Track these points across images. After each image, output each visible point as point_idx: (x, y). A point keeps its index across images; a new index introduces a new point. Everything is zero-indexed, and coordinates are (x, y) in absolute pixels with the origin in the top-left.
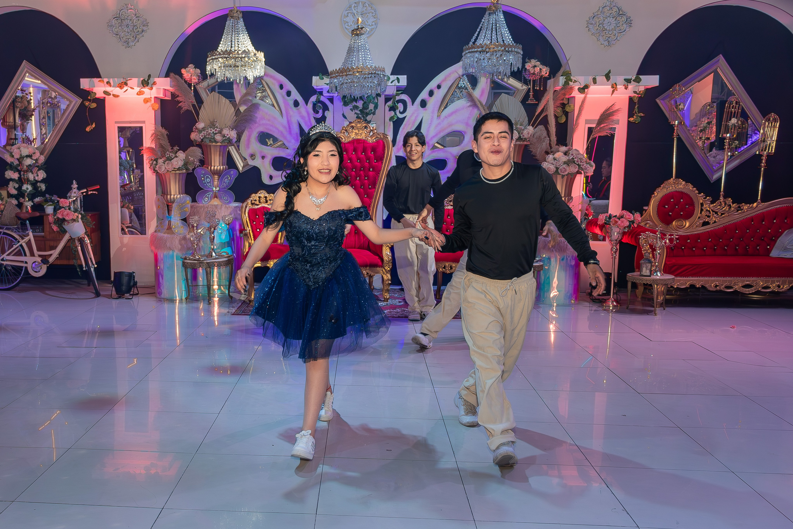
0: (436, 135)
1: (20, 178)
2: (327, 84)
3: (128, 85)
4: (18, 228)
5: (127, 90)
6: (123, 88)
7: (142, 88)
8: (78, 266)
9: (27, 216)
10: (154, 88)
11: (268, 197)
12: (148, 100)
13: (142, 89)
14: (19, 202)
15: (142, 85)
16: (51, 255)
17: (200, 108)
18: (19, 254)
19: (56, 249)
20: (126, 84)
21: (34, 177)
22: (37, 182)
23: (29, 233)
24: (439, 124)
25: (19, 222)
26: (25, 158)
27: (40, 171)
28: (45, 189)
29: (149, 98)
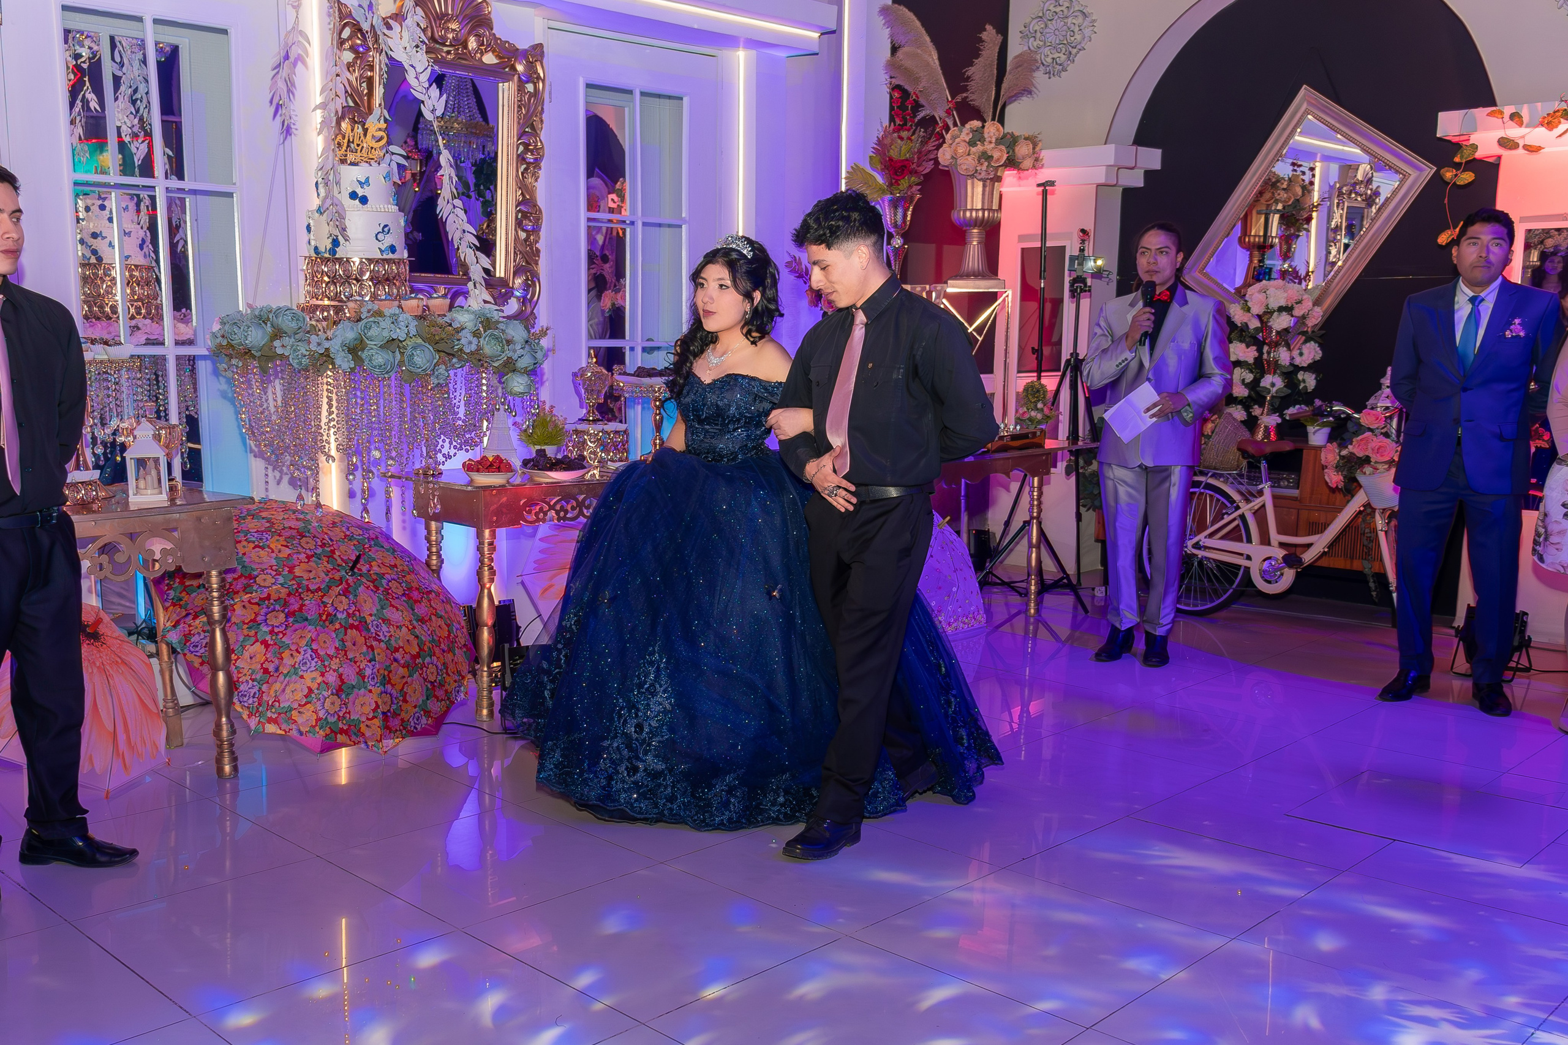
1: (1258, 360)
4: (1241, 475)
8: (1373, 576)
9: (1268, 450)
14: (1249, 414)
16: (1309, 546)
18: (1234, 535)
19: (1322, 532)
21: (1292, 358)
22: (1298, 369)
23: (1265, 490)
25: (1244, 463)
26: (1276, 313)
27: (1308, 345)
28: (1316, 386)
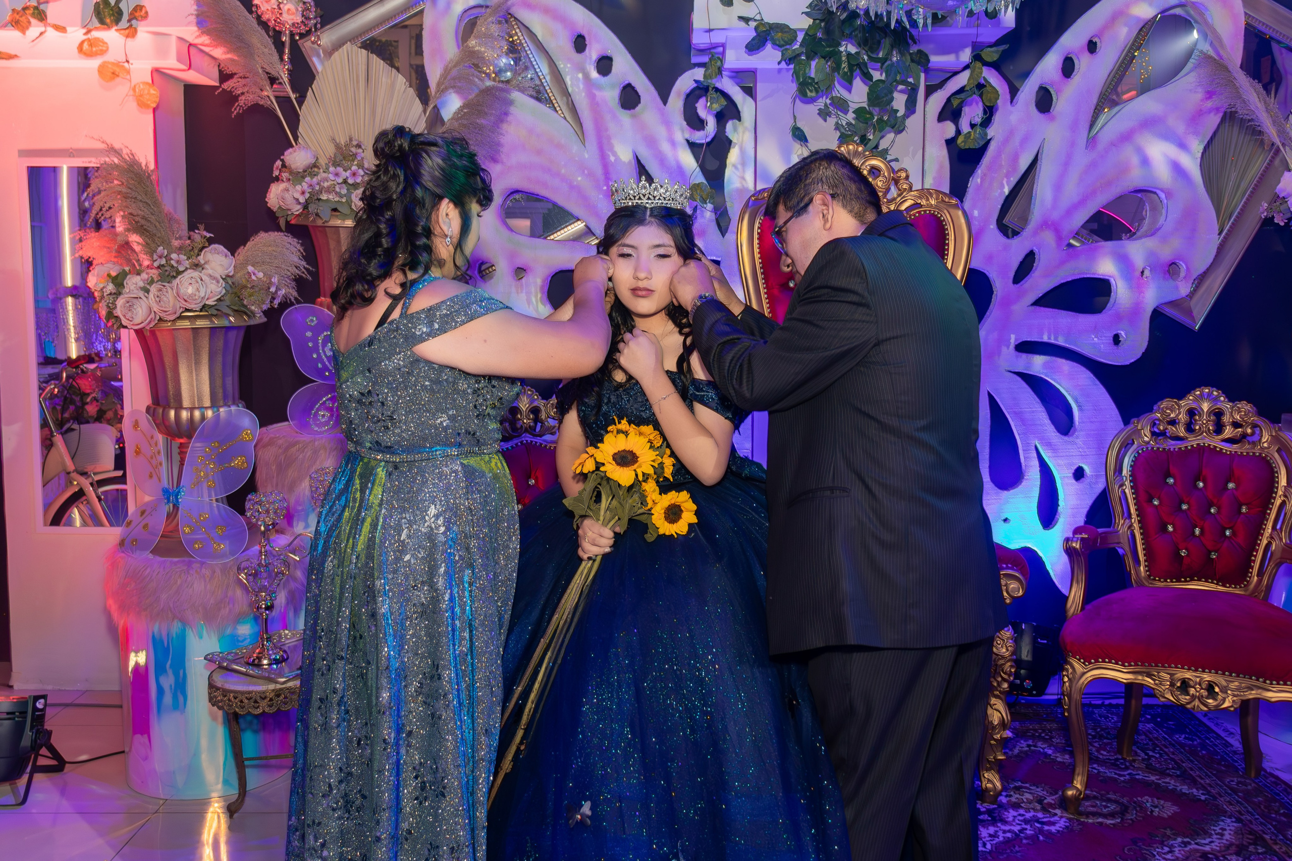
0: (1082, 202)
2: (746, 20)
3: (49, 20)
5: (41, 34)
6: (27, 28)
7: (96, 29)
10: (144, 32)
11: (543, 409)
12: (117, 70)
13: (96, 34)
15: (95, 20)
17: (301, 100)
20: (41, 16)
24: (1093, 165)
29: (118, 64)
